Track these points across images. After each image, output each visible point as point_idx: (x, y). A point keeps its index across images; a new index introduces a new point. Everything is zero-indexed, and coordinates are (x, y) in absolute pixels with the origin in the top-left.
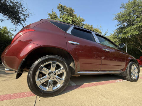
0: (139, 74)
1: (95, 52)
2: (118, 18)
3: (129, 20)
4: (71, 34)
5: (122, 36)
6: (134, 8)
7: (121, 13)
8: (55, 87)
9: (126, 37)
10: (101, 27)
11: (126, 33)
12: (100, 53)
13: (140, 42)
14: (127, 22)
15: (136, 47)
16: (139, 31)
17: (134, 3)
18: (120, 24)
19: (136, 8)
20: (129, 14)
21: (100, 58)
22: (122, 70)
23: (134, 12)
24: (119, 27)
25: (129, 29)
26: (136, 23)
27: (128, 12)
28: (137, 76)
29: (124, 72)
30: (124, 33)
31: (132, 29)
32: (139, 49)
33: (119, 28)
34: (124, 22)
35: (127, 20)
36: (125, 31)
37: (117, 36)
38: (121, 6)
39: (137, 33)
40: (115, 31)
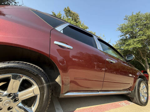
0: (148, 94)
1: (96, 62)
2: (122, 29)
3: (132, 33)
4: (62, 32)
5: (124, 47)
6: (136, 21)
7: (124, 24)
9: (129, 49)
10: (104, 36)
11: (129, 45)
12: (101, 64)
13: (142, 56)
14: (130, 34)
15: (138, 61)
16: (142, 44)
17: (137, 17)
18: (122, 35)
19: (139, 21)
20: (132, 26)
21: (101, 70)
23: (137, 25)
24: (121, 38)
25: (131, 41)
26: (139, 36)
27: (132, 25)
28: (146, 98)
29: (132, 92)
30: (127, 45)
31: (134, 42)
32: (141, 63)
33: (122, 40)
34: (126, 34)
35: (130, 32)
36: (128, 43)
37: (119, 47)
38: (125, 18)
39: (139, 46)
40: (118, 42)
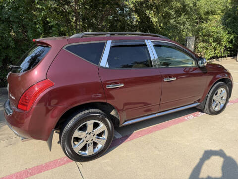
8: (96, 149)
22: (199, 101)
28: (222, 105)
29: (201, 103)
